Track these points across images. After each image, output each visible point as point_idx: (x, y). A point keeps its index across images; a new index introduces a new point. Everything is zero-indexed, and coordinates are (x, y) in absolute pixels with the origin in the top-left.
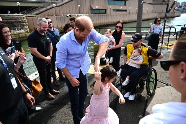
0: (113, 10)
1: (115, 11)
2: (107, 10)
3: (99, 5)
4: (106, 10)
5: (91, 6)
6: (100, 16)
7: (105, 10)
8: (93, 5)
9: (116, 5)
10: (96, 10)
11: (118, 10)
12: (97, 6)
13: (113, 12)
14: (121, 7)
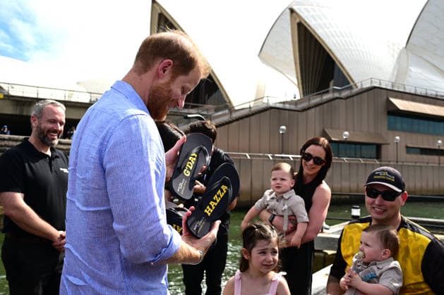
0: (407, 147)
1: (416, 153)
2: (383, 147)
3: (354, 131)
4: (378, 147)
5: (326, 130)
6: (358, 164)
7: (375, 146)
8: (331, 128)
9: (418, 132)
10: (345, 145)
11: (425, 151)
12: (347, 133)
13: (409, 156)
14: (440, 142)
